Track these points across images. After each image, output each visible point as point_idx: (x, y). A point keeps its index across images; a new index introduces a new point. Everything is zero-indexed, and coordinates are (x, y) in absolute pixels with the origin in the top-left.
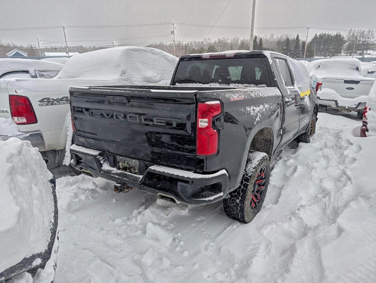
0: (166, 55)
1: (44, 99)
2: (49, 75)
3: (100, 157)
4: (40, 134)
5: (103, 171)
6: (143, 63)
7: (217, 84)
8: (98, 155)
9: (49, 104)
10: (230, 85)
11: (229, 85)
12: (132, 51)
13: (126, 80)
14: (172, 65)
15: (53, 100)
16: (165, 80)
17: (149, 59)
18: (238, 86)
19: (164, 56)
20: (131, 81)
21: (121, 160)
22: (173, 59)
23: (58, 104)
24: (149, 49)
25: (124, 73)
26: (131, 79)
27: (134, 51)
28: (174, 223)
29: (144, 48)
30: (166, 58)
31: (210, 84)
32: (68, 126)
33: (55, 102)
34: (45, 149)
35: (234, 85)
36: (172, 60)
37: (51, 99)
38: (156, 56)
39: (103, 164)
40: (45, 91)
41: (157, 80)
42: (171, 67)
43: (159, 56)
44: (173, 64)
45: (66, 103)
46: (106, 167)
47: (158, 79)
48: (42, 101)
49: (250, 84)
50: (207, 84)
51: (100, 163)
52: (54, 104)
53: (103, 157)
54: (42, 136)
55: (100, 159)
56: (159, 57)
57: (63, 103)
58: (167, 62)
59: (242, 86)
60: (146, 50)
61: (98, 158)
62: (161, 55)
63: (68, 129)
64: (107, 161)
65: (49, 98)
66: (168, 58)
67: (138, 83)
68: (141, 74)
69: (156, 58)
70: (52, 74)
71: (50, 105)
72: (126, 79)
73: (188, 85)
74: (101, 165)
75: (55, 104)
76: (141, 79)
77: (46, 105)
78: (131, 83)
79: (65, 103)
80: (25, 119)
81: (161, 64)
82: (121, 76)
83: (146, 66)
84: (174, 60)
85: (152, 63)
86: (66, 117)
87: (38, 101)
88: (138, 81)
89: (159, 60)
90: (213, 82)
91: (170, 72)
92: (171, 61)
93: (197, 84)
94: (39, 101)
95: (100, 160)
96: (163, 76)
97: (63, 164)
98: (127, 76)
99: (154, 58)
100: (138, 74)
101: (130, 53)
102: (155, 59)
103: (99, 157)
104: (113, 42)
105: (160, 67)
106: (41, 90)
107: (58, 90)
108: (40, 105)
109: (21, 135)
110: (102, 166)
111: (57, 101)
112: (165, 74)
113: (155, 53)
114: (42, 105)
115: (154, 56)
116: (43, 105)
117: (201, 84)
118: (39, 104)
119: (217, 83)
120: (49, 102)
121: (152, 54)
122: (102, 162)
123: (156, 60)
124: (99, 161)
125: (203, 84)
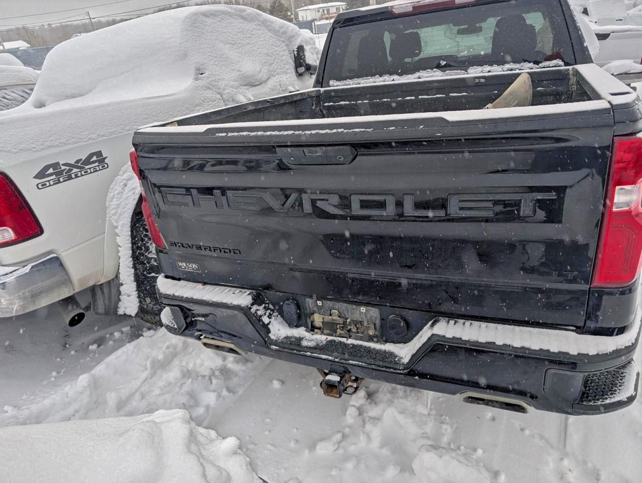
0: (268, 21)
1: (47, 168)
2: (7, 97)
3: (258, 308)
4: (57, 259)
5: (276, 343)
6: (231, 43)
7: (435, 72)
8: (252, 304)
9: (61, 180)
10: (469, 71)
11: (467, 71)
12: (204, 18)
13: (209, 88)
14: (283, 41)
15: (68, 168)
16: (277, 76)
17: (240, 32)
18: (489, 72)
19: (264, 23)
20: (219, 89)
21: (320, 308)
22: (281, 27)
23: (82, 175)
24: (235, 9)
25: (200, 72)
26: (216, 83)
27: (208, 17)
28: (445, 419)
29: (227, 9)
30: (268, 25)
31: (417, 74)
32: (115, 224)
33: (75, 170)
34: (74, 290)
35: (480, 68)
36: (281, 31)
37: (63, 165)
38: (250, 25)
39: (268, 324)
40: (42, 147)
41: (264, 79)
42: (280, 45)
43: (255, 23)
44: (283, 39)
45: (100, 167)
46: (279, 330)
47: (265, 77)
48: (41, 175)
49: (519, 63)
50: (410, 76)
51: (263, 323)
52: (73, 176)
53: (264, 305)
54: (61, 265)
55: (259, 313)
56: (256, 27)
57: (92, 170)
58: (272, 35)
59: (501, 69)
60: (229, 13)
61: (256, 313)
62: (259, 20)
63: (117, 231)
64: (274, 314)
65: (58, 163)
66: (274, 25)
67: (233, 91)
68: (234, 70)
69: (252, 29)
70: (13, 94)
71: (64, 181)
72: (208, 85)
73: (362, 81)
74: (266, 328)
75: (76, 176)
76: (237, 81)
77: (54, 184)
78: (219, 94)
79: (98, 169)
80: (10, 230)
81: (262, 41)
82: (197, 79)
83: (238, 51)
84: (285, 29)
85: (248, 41)
86: (107, 203)
87: (34, 177)
88: (232, 87)
89: (258, 32)
90: (424, 69)
91: (282, 56)
92: (279, 31)
93: (385, 77)
94: (36, 177)
95: (261, 316)
96: (271, 69)
97: (121, 312)
98: (208, 77)
99: (249, 30)
100: (228, 70)
101: (201, 23)
102: (250, 32)
103: (255, 308)
104: (88, 12)
105: (262, 48)
106: (34, 146)
107: (74, 138)
108: (40, 186)
109: (11, 273)
110: (269, 331)
111: (77, 167)
112: (273, 63)
113: (246, 16)
114: (44, 185)
115: (247, 26)
116: (48, 184)
117: (395, 77)
118: (37, 185)
119: (434, 70)
120: (59, 174)
121: (242, 21)
122: (266, 320)
123: (251, 34)
124: (259, 319)
125: (400, 74)
